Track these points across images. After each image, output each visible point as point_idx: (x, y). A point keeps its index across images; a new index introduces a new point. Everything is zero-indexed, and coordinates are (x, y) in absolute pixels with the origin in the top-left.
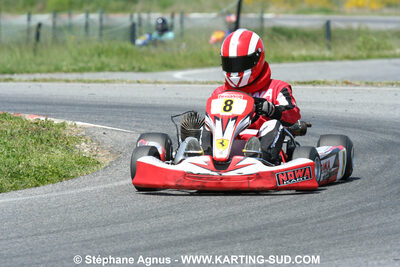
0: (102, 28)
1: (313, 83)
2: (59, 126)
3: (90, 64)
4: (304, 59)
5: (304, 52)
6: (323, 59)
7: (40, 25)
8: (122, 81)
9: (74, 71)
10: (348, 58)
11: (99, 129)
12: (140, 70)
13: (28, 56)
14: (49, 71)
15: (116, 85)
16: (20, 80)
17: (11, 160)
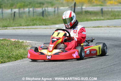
0: (34, 12)
1: (98, 27)
2: (22, 42)
3: (31, 24)
4: (95, 20)
5: (95, 18)
6: (101, 20)
7: (15, 12)
8: (40, 28)
9: (26, 26)
10: (108, 19)
11: (34, 43)
12: (46, 25)
13: (12, 21)
14: (18, 26)
15: (39, 29)
16: (9, 29)
17: (8, 53)
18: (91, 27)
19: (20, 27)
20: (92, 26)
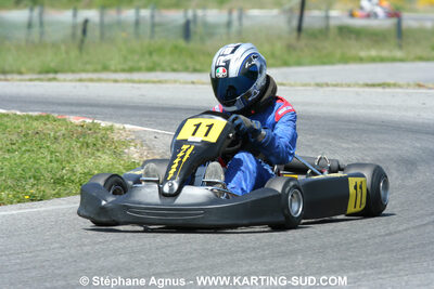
0: (153, 25)
1: (383, 85)
2: (106, 129)
3: (142, 64)
4: (373, 60)
5: (373, 53)
6: (394, 60)
7: (86, 21)
8: (175, 82)
9: (123, 71)
10: (421, 59)
11: (150, 132)
12: (195, 70)
13: (74, 53)
14: (95, 71)
15: (168, 85)
16: (65, 80)
17: (55, 165)
18: (357, 85)
19: (104, 75)
20: (361, 82)
